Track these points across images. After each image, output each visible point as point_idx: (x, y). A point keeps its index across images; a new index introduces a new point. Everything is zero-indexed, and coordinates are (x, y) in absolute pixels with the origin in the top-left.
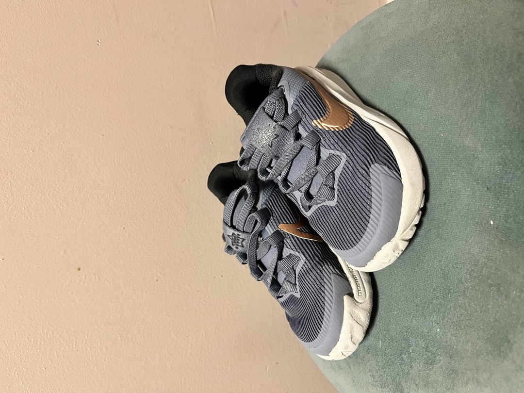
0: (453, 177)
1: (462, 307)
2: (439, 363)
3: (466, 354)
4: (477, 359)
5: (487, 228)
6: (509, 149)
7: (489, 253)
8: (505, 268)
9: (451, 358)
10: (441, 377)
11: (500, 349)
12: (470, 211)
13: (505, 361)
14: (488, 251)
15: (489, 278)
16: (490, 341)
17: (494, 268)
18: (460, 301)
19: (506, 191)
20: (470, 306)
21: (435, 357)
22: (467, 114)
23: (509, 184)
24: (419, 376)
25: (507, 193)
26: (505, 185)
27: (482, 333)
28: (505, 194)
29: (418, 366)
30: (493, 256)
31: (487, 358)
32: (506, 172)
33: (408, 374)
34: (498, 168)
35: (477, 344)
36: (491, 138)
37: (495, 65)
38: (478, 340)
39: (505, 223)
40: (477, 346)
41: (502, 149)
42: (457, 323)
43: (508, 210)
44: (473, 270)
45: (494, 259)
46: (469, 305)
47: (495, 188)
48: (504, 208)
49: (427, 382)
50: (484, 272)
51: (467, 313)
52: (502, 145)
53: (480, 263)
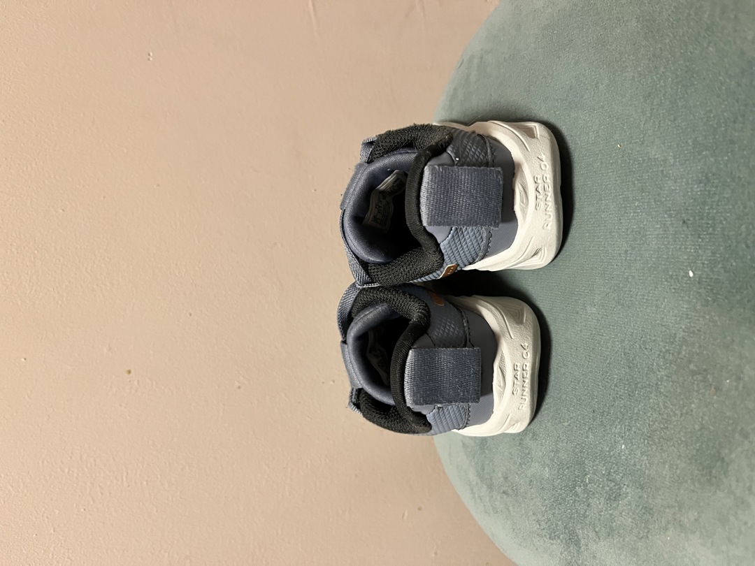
0: (636, 209)
1: (655, 410)
2: (626, 497)
3: (663, 483)
4: (679, 489)
5: (686, 283)
6: (712, 157)
7: (690, 323)
8: (713, 344)
9: (642, 488)
10: (630, 520)
11: (711, 472)
12: (660, 259)
13: (718, 491)
14: (689, 319)
15: (690, 362)
16: (696, 460)
17: (697, 345)
18: (651, 401)
19: (710, 222)
20: (666, 407)
21: (620, 488)
22: (652, 109)
23: (715, 211)
24: (599, 519)
25: (711, 226)
26: (709, 213)
27: (685, 449)
28: (709, 228)
29: (598, 503)
30: (694, 327)
31: (692, 488)
32: (709, 193)
33: (585, 516)
34: (697, 188)
35: (677, 465)
36: (687, 142)
37: (689, 28)
38: (678, 459)
39: (710, 273)
40: (677, 469)
41: (702, 158)
42: (648, 435)
43: (714, 253)
44: (668, 351)
45: (697, 332)
46: (664, 405)
47: (694, 219)
48: (709, 249)
49: (611, 527)
50: (683, 353)
51: (662, 418)
52: (703, 151)
53: (677, 339)
